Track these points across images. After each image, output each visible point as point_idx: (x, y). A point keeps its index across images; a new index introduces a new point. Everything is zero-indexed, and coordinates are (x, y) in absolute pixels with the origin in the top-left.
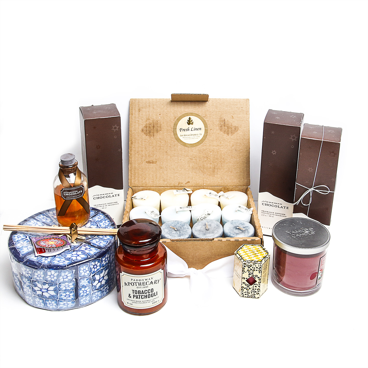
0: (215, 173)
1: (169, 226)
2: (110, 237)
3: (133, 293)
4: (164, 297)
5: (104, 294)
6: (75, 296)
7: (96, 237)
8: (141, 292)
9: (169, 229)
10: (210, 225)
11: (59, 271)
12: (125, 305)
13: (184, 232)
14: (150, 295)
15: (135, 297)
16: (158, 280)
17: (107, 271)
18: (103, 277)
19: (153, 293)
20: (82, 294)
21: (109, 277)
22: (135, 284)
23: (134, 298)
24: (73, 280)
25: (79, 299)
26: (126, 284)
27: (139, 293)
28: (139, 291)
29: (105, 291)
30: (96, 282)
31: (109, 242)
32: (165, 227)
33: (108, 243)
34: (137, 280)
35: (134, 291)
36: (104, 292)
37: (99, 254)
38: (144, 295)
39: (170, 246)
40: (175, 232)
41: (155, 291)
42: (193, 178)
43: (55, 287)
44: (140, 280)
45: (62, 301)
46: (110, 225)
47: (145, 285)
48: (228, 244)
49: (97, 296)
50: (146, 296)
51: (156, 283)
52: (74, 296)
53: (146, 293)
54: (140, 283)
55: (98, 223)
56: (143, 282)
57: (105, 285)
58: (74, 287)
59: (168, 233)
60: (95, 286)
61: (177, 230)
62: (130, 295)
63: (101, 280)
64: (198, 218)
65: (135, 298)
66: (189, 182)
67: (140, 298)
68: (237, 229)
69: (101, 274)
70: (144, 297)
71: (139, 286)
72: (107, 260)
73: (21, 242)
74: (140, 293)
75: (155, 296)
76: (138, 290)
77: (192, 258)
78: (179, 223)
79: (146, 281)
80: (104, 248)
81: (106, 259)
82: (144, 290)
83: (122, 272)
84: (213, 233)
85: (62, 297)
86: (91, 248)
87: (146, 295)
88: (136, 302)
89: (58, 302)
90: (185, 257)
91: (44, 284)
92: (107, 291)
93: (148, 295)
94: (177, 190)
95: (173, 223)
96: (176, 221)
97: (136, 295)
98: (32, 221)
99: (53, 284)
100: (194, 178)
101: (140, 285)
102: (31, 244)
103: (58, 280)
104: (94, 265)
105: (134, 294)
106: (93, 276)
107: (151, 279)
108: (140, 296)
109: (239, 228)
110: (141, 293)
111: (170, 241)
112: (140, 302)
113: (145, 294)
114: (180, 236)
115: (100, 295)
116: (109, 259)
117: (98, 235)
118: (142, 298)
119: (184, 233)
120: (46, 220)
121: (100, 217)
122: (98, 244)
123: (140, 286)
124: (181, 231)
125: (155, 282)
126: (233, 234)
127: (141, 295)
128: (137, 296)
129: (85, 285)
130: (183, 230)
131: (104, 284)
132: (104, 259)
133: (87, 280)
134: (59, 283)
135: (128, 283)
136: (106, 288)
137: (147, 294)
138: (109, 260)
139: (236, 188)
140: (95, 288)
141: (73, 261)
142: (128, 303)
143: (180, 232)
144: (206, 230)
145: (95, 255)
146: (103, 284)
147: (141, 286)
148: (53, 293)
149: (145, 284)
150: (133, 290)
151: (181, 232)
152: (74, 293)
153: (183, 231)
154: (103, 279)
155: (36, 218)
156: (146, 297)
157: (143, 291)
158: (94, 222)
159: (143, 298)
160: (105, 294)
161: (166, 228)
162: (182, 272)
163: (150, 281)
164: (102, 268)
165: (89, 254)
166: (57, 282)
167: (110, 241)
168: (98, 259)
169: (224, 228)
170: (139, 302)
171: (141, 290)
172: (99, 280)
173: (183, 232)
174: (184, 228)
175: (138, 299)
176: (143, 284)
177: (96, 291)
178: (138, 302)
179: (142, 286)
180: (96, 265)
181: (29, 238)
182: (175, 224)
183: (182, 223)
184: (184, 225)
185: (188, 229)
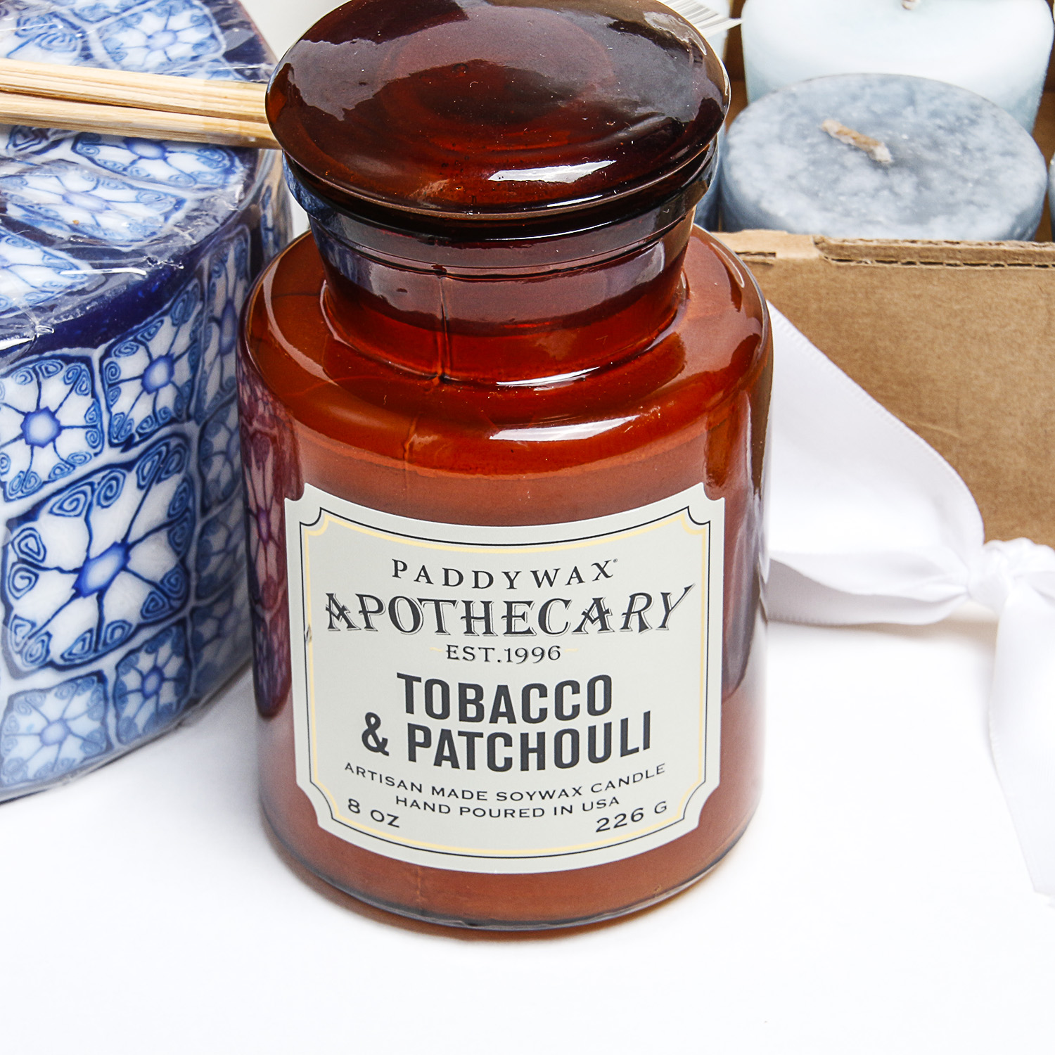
1: (816, 120)
2: (209, 162)
3: (410, 709)
4: (714, 782)
5: (131, 721)
7: (64, 151)
8: (488, 702)
9: (813, 146)
12: (324, 822)
13: (966, 180)
14: (575, 734)
15: (427, 744)
16: (665, 595)
17: (163, 493)
18: (125, 547)
19: (608, 727)
21: (182, 562)
22: (428, 611)
23: (412, 757)
26: (342, 610)
27: (471, 711)
28: (463, 688)
29: (141, 690)
30: (54, 588)
31: (189, 206)
33: (179, 215)
34: (454, 578)
35: (419, 689)
36: (134, 701)
37: (82, 307)
38: (515, 731)
39: (814, 306)
40: (869, 179)
41: (625, 706)
44: (483, 580)
46: (219, 55)
47: (529, 632)
49: (55, 732)
50: (533, 743)
51: (643, 627)
53: (535, 714)
54: (478, 611)
55: (91, 31)
56: (512, 596)
57: (140, 627)
59: (804, 180)
60: (42, 633)
61: (899, 163)
62: (373, 722)
63: (97, 576)
65: (426, 755)
67: (471, 765)
69: (96, 510)
70: (515, 752)
71: (470, 641)
72: (170, 381)
74: (480, 710)
75: (625, 752)
76: (455, 674)
77: (1029, 449)
78: (919, 99)
79: (546, 593)
80: (138, 253)
81: (153, 363)
82: (517, 679)
83: (308, 487)
87: (541, 736)
88: (438, 800)
90: (959, 426)
92: (157, 692)
93: (559, 737)
95: (854, 98)
96: (886, 80)
97: (436, 727)
101: (479, 626)
104: (27, 415)
105: (419, 716)
106: (12, 524)
107: (589, 573)
108: (481, 746)
110: (488, 713)
111: (815, 254)
112: (473, 804)
113: (521, 726)
114: (920, 215)
115: (86, 726)
116: (183, 371)
117: (87, 138)
118: (500, 763)
119: (961, 196)
122: (83, 218)
123: (479, 640)
124: (935, 176)
125: (628, 615)
127: (486, 727)
128: (446, 735)
130: (961, 164)
131: (134, 618)
132: (131, 364)
135: (361, 597)
136: (156, 669)
137: (552, 726)
138: (191, 382)
140: (36, 648)
142: (354, 806)
143: (923, 184)
145: (39, 309)
146: (122, 624)
147: (488, 641)
149: (533, 621)
150: (410, 680)
151: (936, 184)
153: (952, 173)
154: (124, 568)
156: (533, 758)
157: (503, 691)
158: (55, 15)
159: (509, 762)
160: (141, 720)
161: (781, 139)
162: (923, 570)
163: (582, 598)
164: (111, 455)
167: (201, 195)
168: (67, 359)
170: (465, 803)
171: (488, 678)
172: (80, 572)
173: (958, 182)
174: (965, 149)
175: (455, 765)
176: (509, 617)
177: (47, 678)
178: (455, 804)
179: (500, 642)
180: (52, 415)
182: (878, 108)
183: (947, 105)
184: (973, 122)
185: (1005, 154)
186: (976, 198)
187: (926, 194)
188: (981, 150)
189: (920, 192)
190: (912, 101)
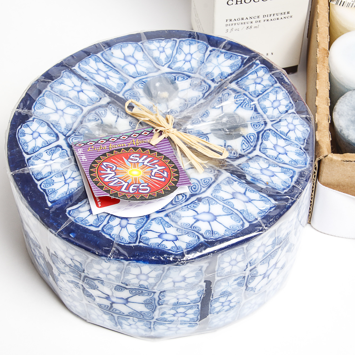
2: (299, 155)
6: (201, 314)
7: (258, 152)
11: (164, 268)
17: (286, 248)
20: (217, 310)
24: (200, 284)
25: (209, 319)
43: (148, 297)
45: (165, 324)
46: (293, 110)
52: (197, 315)
55: (255, 100)
57: (276, 278)
58: (200, 297)
60: (254, 289)
63: (268, 273)
69: (271, 259)
73: (46, 157)
85: (165, 316)
86: (248, 193)
89: (154, 324)
91: (119, 288)
98: (67, 81)
99: (144, 291)
102: (73, 163)
103: (158, 284)
106: (251, 271)
120: (108, 80)
121: (258, 81)
122: (268, 179)
129: (230, 290)
133: (236, 280)
134: (159, 292)
140: (252, 292)
141: (202, 240)
148: (142, 308)
152: (198, 308)
154: (275, 268)
155: (76, 68)
158: (245, 94)
164: (277, 247)
165: (245, 214)
166: (154, 289)
172: (265, 273)
177: (254, 296)
181: (66, 139)
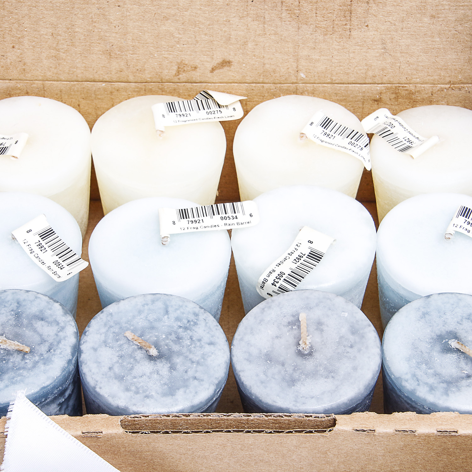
0: (355, 22)
1: (123, 329)
9: (121, 346)
10: (319, 325)
13: (193, 362)
32: (103, 338)
40: (148, 366)
42: (245, 43)
48: (405, 446)
59: (117, 369)
61: (160, 356)
64: (261, 279)
66: (226, 63)
68: (448, 350)
78: (170, 309)
84: (331, 373)
94: (170, 99)
95: (140, 312)
100: (250, 45)
109: (458, 346)
119: (191, 373)
124: (178, 360)
126: (432, 389)
130: (190, 352)
139: (450, 92)
143: (173, 368)
144: (300, 354)
151: (178, 367)
153: (186, 358)
161: (105, 343)
169: (385, 347)
173: (189, 364)
174: (191, 340)
182: (151, 317)
183: (183, 313)
184: (196, 324)
185: (211, 344)
186: (197, 375)
187: (174, 373)
188: (199, 340)
189: (171, 372)
190: (167, 312)
